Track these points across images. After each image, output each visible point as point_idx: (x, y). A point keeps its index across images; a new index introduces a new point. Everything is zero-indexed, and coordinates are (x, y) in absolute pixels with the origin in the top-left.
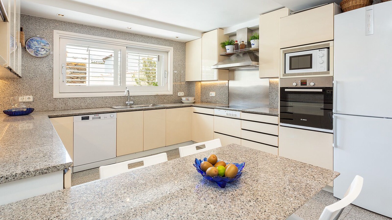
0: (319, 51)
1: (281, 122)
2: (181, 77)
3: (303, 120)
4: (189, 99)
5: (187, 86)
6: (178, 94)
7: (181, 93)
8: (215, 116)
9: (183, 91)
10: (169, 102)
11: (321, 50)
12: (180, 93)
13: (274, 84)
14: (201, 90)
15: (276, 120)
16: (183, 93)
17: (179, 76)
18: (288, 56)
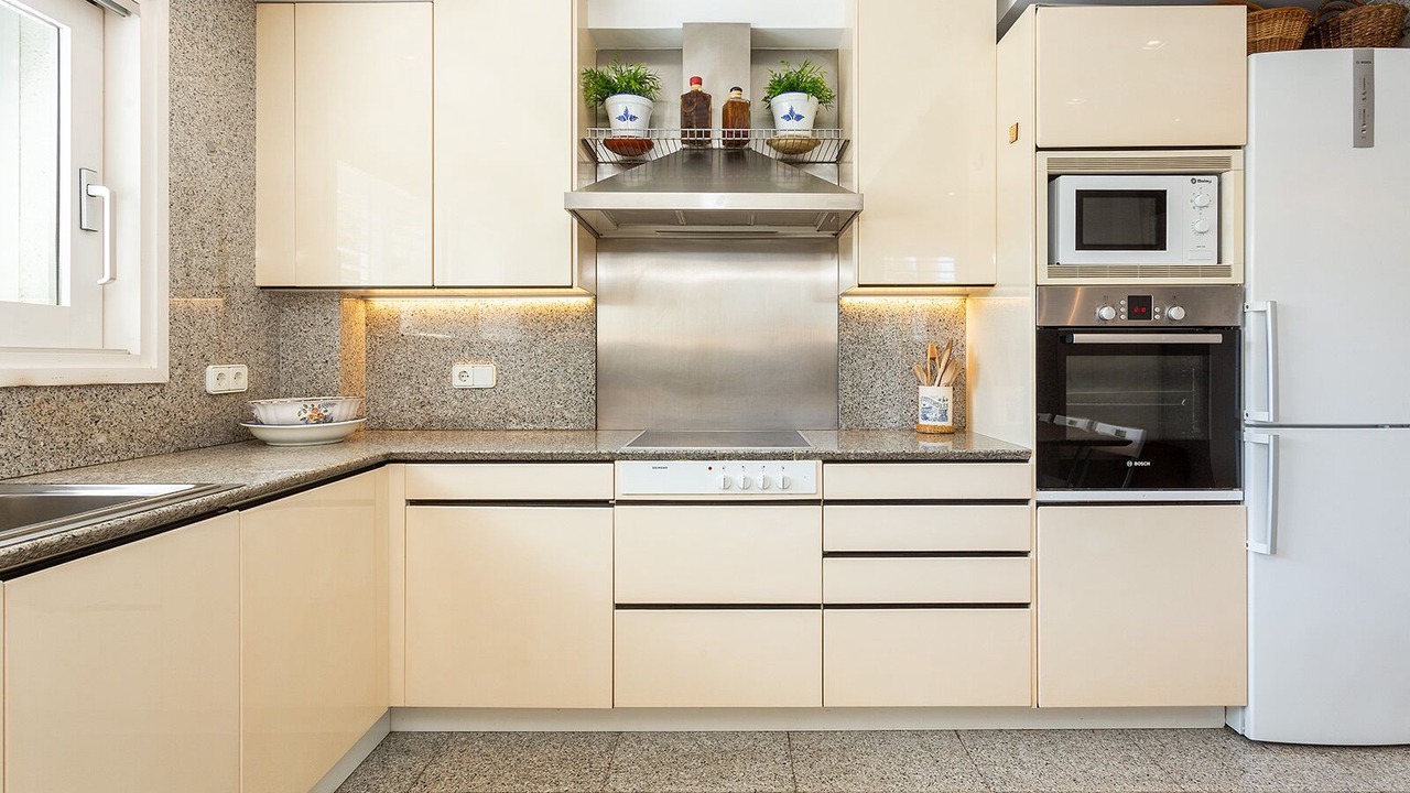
0: (1193, 181)
1: (1041, 486)
2: (227, 247)
3: (1136, 464)
4: (335, 411)
5: (265, 316)
6: (203, 376)
7: (230, 371)
8: (620, 502)
9: (242, 357)
10: (137, 449)
11: (1199, 181)
12: (223, 369)
13: (863, 319)
14: (371, 350)
15: (1020, 480)
16: (244, 370)
17: (214, 239)
18: (1068, 188)
